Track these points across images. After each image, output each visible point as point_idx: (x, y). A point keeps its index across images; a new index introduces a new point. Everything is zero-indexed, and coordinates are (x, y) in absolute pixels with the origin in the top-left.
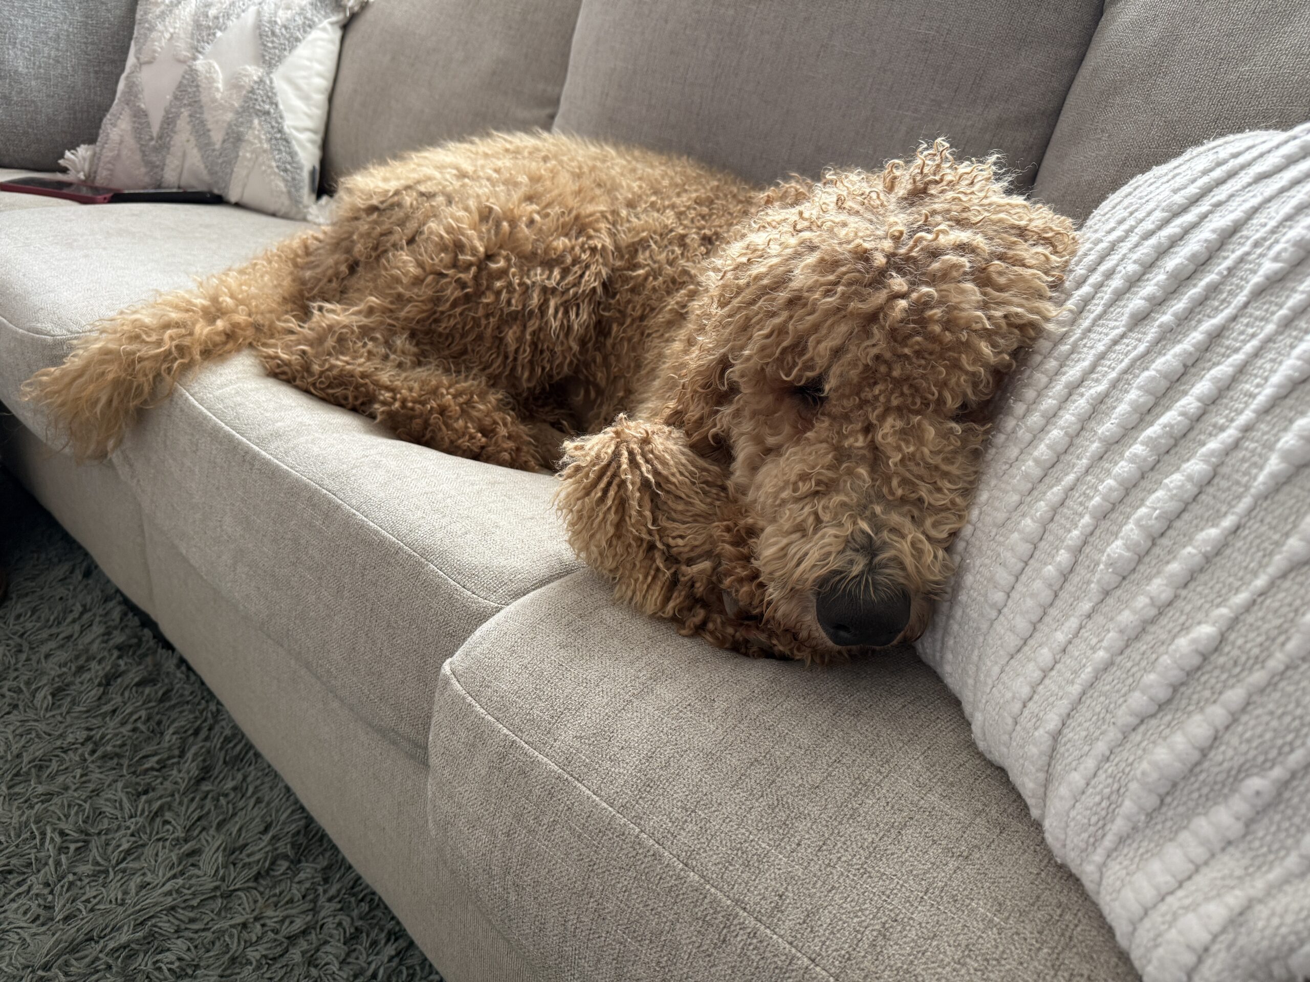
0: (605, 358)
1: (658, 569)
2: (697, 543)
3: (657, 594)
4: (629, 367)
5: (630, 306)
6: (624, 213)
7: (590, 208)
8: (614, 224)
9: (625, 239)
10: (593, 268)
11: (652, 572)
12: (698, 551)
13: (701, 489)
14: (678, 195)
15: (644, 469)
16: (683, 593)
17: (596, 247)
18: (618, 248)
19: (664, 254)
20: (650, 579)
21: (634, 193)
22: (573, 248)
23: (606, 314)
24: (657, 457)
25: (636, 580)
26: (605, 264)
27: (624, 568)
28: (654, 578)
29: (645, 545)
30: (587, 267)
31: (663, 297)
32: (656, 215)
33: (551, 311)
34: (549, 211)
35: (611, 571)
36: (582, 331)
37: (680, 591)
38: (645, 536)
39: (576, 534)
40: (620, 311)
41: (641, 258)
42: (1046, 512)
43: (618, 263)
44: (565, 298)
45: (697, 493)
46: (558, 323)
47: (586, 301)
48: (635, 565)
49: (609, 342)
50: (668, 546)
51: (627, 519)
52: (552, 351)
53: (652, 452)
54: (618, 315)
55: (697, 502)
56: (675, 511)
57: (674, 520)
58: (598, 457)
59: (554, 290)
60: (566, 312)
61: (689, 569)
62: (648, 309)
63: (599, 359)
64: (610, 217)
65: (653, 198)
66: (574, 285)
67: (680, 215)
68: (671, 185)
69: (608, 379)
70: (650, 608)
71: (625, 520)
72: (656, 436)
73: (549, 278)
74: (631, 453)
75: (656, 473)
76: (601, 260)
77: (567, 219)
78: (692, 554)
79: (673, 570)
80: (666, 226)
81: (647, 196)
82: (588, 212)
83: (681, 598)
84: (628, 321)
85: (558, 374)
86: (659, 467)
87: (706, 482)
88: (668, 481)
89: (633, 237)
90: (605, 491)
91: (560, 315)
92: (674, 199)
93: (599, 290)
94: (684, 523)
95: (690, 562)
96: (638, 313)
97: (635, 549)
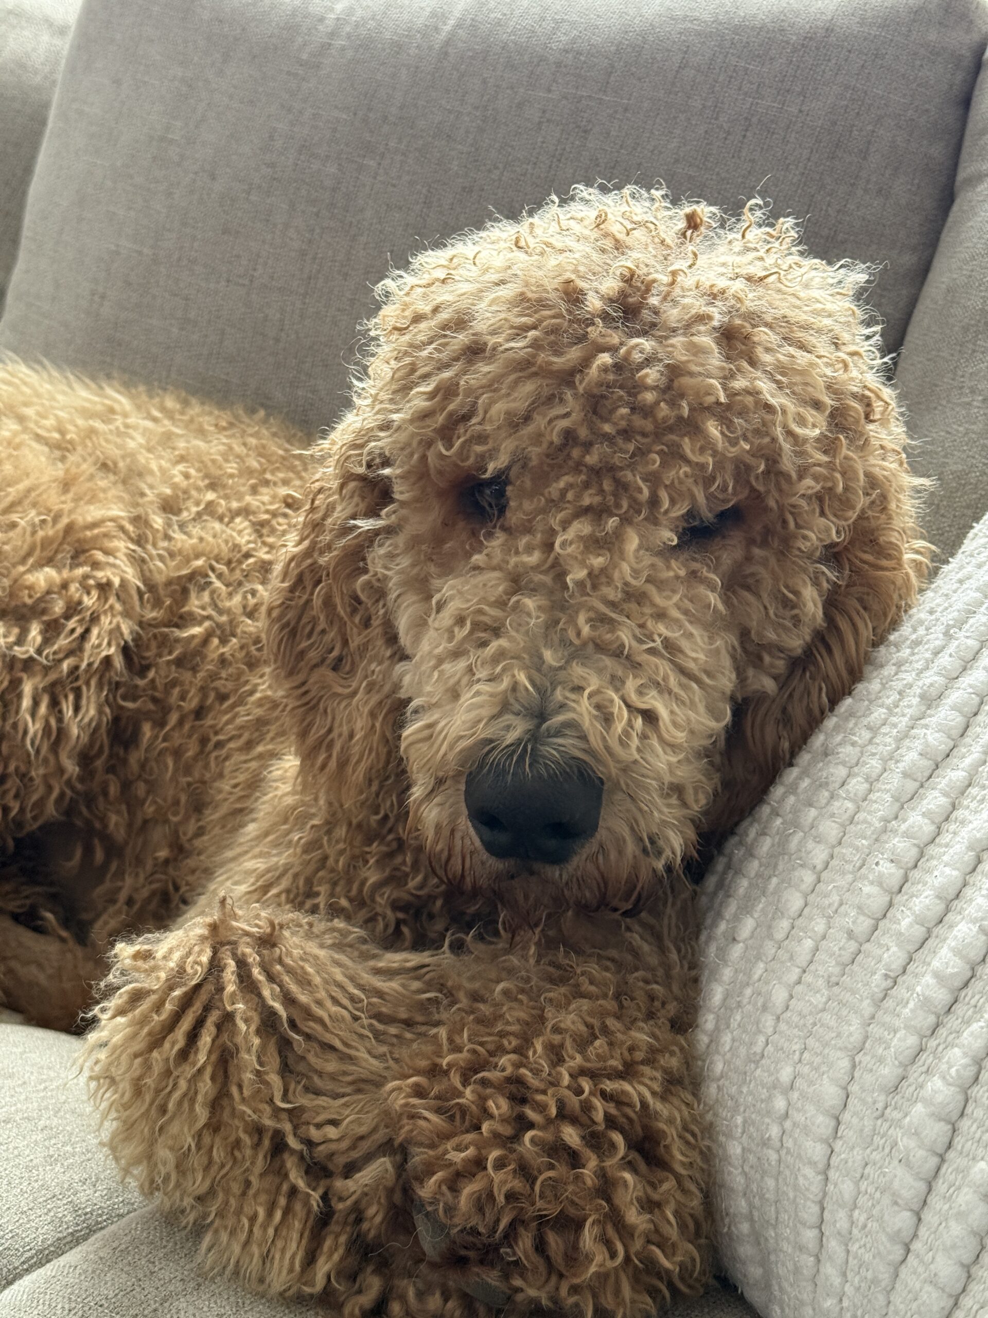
0: (126, 786)
1: (294, 1191)
2: (363, 1130)
3: (294, 1245)
4: (177, 803)
5: (176, 691)
6: (158, 521)
7: (93, 513)
8: (140, 541)
9: (162, 570)
10: (105, 621)
11: (282, 1201)
12: (365, 1146)
13: (371, 1027)
14: (254, 490)
15: (266, 993)
16: (343, 1239)
17: (109, 584)
18: (151, 587)
19: (237, 599)
20: (278, 1215)
21: (175, 486)
22: (65, 586)
23: (129, 705)
24: (289, 971)
25: (253, 1219)
26: (127, 614)
27: (227, 1192)
28: (287, 1211)
29: (267, 1142)
30: (95, 619)
31: (240, 674)
32: (217, 526)
33: (26, 703)
34: (14, 517)
35: (200, 1199)
36: (85, 739)
37: (337, 1236)
38: (268, 1122)
39: (128, 1129)
40: (155, 700)
41: (196, 603)
42: (965, 1066)
43: (151, 614)
44: (52, 677)
45: (361, 1036)
46: (39, 725)
47: (93, 683)
48: (248, 1184)
49: (134, 758)
50: (310, 1143)
51: (234, 1090)
52: (24, 776)
53: (280, 961)
54: (151, 706)
55: (363, 1054)
56: (320, 1074)
57: (318, 1093)
58: (181, 971)
59: (28, 664)
60: (55, 704)
61: (349, 1183)
62: (212, 695)
63: (114, 789)
64: (130, 528)
65: (210, 496)
66: (70, 653)
67: (260, 528)
68: (241, 474)
69: (130, 825)
70: (279, 1279)
71: (229, 1095)
72: (286, 933)
73: (20, 641)
74: (242, 964)
75: (289, 1000)
76: (118, 607)
77: (51, 533)
78: (355, 1154)
79: (321, 1191)
80: (236, 547)
81: (198, 489)
82: (89, 519)
83: (341, 1251)
84: (173, 718)
85: (35, 818)
86: (293, 988)
87: (379, 1017)
88: (309, 1015)
89: (178, 568)
90: (193, 1036)
91: (43, 709)
92: (248, 498)
93: (118, 662)
94: (336, 1096)
95: (350, 1170)
96: (191, 704)
97: (248, 1152)
